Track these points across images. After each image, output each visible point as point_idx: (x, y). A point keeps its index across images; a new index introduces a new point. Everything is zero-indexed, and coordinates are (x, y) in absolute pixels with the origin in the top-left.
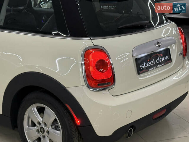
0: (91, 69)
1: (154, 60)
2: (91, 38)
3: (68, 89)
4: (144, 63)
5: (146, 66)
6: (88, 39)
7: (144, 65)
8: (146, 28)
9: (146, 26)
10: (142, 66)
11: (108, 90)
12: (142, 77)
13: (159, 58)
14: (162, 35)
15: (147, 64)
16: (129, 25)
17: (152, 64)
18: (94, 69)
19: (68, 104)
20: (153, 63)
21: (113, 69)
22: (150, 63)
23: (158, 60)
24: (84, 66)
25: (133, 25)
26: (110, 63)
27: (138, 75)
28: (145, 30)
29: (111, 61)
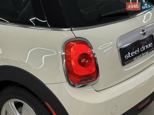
0: (73, 63)
1: (138, 48)
2: (72, 29)
3: (47, 86)
4: (129, 53)
5: (130, 56)
6: (69, 30)
7: (128, 55)
8: (130, 14)
9: (130, 12)
10: (126, 56)
11: (92, 85)
12: (127, 68)
13: (143, 46)
14: (144, 21)
15: (132, 54)
16: (113, 13)
17: (136, 53)
18: (76, 63)
19: (47, 102)
20: (138, 52)
21: (95, 59)
22: (134, 53)
23: (142, 48)
24: (65, 60)
25: (117, 13)
26: (93, 53)
27: (123, 66)
28: (129, 17)
29: (94, 51)
